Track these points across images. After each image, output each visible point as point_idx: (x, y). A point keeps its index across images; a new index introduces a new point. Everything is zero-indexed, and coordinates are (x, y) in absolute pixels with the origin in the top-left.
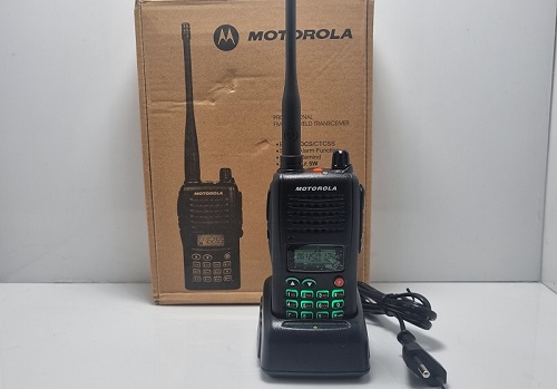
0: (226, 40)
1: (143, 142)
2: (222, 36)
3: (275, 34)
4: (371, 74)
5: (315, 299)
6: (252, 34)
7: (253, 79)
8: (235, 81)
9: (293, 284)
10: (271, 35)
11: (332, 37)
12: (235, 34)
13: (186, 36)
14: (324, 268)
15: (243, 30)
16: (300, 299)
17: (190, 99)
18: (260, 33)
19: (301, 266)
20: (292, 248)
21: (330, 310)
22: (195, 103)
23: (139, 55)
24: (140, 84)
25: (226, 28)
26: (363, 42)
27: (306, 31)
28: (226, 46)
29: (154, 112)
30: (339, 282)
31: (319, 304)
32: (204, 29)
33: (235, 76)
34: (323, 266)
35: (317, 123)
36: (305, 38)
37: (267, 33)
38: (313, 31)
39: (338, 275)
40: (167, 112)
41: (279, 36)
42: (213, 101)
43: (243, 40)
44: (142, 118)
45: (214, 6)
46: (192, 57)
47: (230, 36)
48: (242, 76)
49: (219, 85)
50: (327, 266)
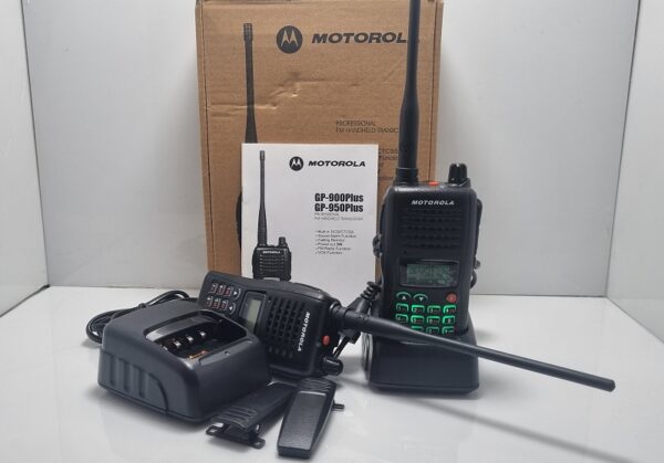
0: (289, 42)
1: (203, 145)
2: (285, 38)
3: (340, 37)
4: (438, 79)
5: (426, 314)
6: (316, 36)
7: (315, 83)
8: (298, 85)
9: (404, 298)
10: (335, 38)
11: (399, 41)
12: (299, 36)
13: (248, 38)
14: (438, 284)
15: (307, 32)
16: (410, 314)
17: (250, 102)
18: (325, 36)
19: (413, 280)
20: (405, 263)
21: (441, 325)
22: (256, 107)
23: (199, 56)
24: (200, 87)
25: (289, 29)
26: (430, 47)
27: (372, 34)
28: (290, 48)
29: (214, 115)
30: (452, 298)
31: (430, 319)
32: (266, 31)
33: (298, 80)
34: (435, 282)
35: (381, 130)
36: (370, 42)
37: (331, 36)
38: (379, 34)
39: (451, 290)
40: (228, 115)
41: (344, 38)
42: (275, 105)
43: (307, 42)
44: (202, 121)
45: (278, 6)
46: (254, 59)
47: (293, 38)
48: (305, 80)
49: (281, 89)
50: (440, 282)
